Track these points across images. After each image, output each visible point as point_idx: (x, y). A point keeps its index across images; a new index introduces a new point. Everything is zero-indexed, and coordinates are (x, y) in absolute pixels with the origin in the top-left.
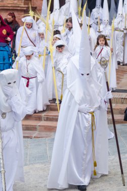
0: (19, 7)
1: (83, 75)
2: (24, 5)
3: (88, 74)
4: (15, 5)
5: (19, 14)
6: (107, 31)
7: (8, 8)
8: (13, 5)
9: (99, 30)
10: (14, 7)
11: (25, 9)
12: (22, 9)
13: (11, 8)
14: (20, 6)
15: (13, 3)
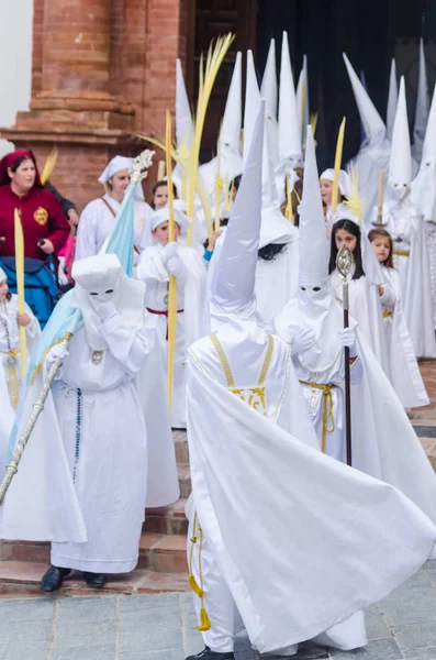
0: (91, 135)
1: (304, 289)
2: (110, 127)
3: (316, 289)
4: (77, 130)
5: (91, 161)
6: (402, 221)
7: (55, 138)
8: (72, 129)
9: (380, 218)
10: (75, 134)
11: (113, 141)
12: (103, 141)
13: (63, 139)
14: (96, 131)
15: (72, 123)
